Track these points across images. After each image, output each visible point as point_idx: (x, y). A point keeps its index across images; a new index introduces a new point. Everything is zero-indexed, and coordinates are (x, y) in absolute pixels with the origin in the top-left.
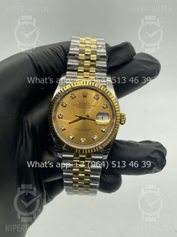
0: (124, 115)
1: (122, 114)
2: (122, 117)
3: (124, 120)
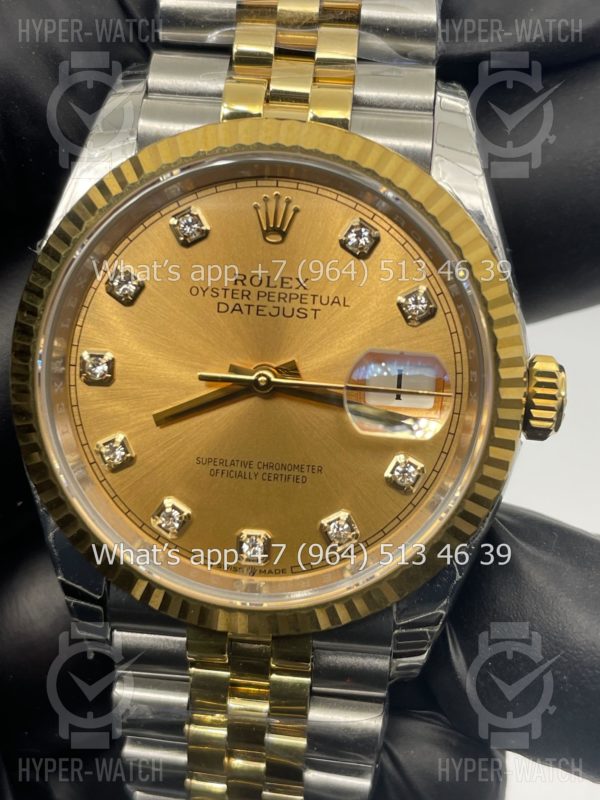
0: (552, 375)
1: (538, 366)
2: (539, 385)
3: (551, 409)
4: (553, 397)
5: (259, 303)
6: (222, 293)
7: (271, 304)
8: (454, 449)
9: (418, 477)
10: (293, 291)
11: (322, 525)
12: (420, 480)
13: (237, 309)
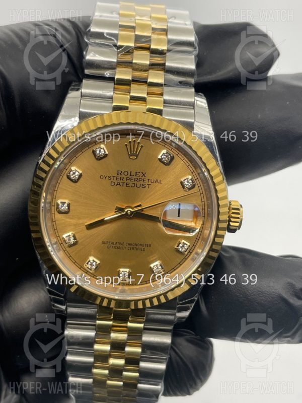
0: (238, 209)
3: (238, 222)
4: (238, 218)
5: (127, 182)
6: (112, 178)
7: (131, 182)
8: (201, 237)
9: (188, 248)
10: (140, 177)
11: (151, 267)
12: (188, 249)
13: (118, 184)
